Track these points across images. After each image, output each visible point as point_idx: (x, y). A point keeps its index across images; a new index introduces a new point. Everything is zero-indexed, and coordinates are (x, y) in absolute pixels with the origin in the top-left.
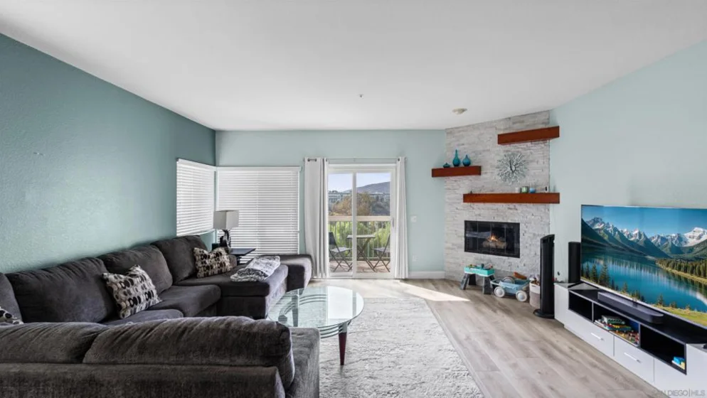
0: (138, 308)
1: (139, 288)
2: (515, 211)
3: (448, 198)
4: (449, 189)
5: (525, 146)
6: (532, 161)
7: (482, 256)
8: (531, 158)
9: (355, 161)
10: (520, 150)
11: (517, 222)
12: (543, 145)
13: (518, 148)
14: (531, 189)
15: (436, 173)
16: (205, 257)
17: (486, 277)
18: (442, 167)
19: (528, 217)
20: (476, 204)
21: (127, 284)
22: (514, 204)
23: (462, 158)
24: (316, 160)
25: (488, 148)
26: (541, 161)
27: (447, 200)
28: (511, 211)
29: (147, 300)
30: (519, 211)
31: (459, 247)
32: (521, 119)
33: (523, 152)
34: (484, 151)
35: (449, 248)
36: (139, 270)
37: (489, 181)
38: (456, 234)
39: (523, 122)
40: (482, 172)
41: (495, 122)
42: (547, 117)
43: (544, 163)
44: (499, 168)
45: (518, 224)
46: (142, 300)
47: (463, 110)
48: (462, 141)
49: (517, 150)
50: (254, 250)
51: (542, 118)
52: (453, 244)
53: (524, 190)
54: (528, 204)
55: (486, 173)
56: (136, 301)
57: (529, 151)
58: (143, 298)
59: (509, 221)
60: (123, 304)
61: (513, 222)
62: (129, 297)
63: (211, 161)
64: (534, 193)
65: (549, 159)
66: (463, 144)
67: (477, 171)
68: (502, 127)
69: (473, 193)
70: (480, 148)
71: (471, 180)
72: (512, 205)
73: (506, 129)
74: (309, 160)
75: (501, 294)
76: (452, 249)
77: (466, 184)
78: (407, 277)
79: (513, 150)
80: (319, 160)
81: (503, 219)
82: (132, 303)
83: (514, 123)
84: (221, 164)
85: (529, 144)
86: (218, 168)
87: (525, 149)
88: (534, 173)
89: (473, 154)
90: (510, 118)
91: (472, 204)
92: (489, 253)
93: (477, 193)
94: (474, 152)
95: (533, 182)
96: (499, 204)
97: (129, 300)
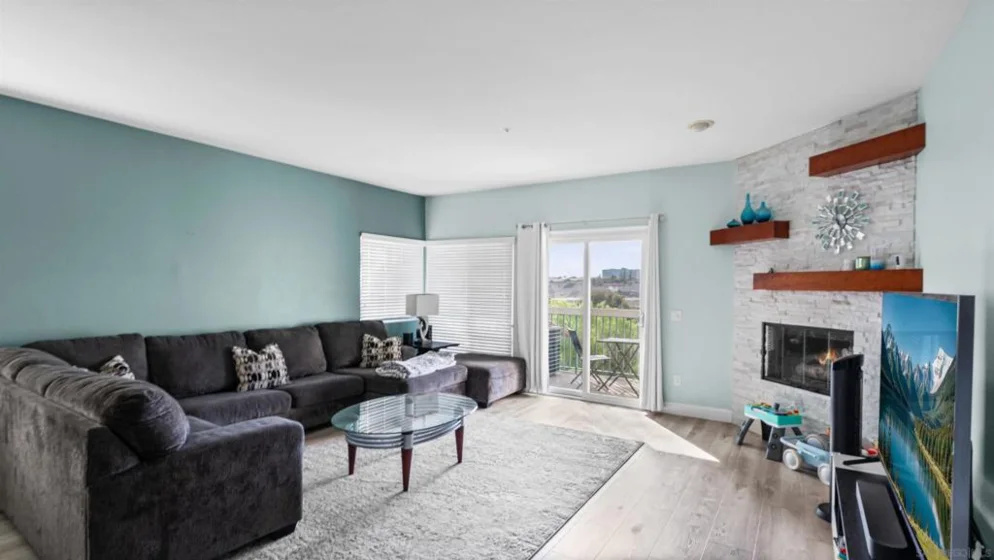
0: (257, 385)
1: (263, 366)
2: (846, 307)
3: (739, 282)
4: (740, 266)
5: (868, 175)
6: (879, 204)
7: (788, 389)
8: (877, 199)
9: (585, 224)
10: (858, 182)
11: (848, 329)
12: (902, 168)
13: (855, 179)
14: (873, 263)
15: (718, 238)
16: (373, 345)
17: (775, 429)
18: (726, 227)
19: (871, 320)
20: (780, 293)
21: (250, 359)
22: (844, 293)
23: (756, 207)
24: (532, 226)
25: (802, 186)
26: (898, 202)
27: (738, 286)
28: (839, 307)
29: (270, 379)
30: (853, 308)
31: (754, 370)
32: (862, 120)
33: (862, 186)
34: (794, 192)
35: (737, 370)
36: (273, 349)
37: (802, 250)
38: (750, 346)
39: (863, 125)
40: (791, 232)
41: (815, 132)
42: (913, 107)
43: (903, 206)
44: (818, 223)
45: (851, 333)
46: (263, 378)
47: (705, 125)
48: (762, 177)
49: (853, 183)
50: (456, 345)
51: (903, 110)
52: (745, 364)
53: (860, 265)
54: (871, 294)
55: (797, 233)
56: (256, 377)
57: (874, 183)
58: (264, 376)
59: (835, 327)
60: (242, 379)
61: (841, 328)
62: (249, 372)
63: (419, 235)
64: (881, 269)
65: (915, 197)
66: (762, 183)
67: (782, 230)
68: (827, 142)
69: (777, 270)
70: (789, 187)
71: (773, 249)
72: (839, 296)
73: (833, 144)
74: (524, 227)
75: (793, 463)
76: (744, 372)
77: (763, 255)
78: (659, 409)
79: (846, 184)
80: (536, 225)
81: (824, 322)
82: (250, 378)
83: (847, 130)
84: (431, 237)
85: (875, 169)
86: (428, 242)
87: (866, 181)
88: (884, 229)
89: (778, 200)
90: (840, 122)
91: (774, 293)
92: (800, 386)
93: (782, 270)
94: (779, 196)
95: (881, 246)
96: (819, 293)
97: (249, 375)
